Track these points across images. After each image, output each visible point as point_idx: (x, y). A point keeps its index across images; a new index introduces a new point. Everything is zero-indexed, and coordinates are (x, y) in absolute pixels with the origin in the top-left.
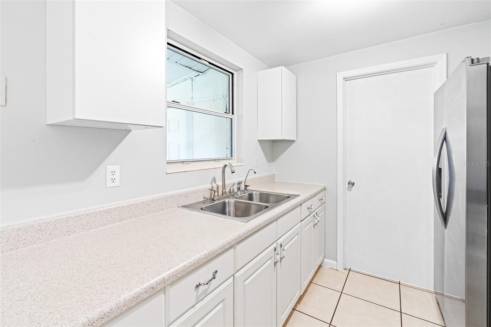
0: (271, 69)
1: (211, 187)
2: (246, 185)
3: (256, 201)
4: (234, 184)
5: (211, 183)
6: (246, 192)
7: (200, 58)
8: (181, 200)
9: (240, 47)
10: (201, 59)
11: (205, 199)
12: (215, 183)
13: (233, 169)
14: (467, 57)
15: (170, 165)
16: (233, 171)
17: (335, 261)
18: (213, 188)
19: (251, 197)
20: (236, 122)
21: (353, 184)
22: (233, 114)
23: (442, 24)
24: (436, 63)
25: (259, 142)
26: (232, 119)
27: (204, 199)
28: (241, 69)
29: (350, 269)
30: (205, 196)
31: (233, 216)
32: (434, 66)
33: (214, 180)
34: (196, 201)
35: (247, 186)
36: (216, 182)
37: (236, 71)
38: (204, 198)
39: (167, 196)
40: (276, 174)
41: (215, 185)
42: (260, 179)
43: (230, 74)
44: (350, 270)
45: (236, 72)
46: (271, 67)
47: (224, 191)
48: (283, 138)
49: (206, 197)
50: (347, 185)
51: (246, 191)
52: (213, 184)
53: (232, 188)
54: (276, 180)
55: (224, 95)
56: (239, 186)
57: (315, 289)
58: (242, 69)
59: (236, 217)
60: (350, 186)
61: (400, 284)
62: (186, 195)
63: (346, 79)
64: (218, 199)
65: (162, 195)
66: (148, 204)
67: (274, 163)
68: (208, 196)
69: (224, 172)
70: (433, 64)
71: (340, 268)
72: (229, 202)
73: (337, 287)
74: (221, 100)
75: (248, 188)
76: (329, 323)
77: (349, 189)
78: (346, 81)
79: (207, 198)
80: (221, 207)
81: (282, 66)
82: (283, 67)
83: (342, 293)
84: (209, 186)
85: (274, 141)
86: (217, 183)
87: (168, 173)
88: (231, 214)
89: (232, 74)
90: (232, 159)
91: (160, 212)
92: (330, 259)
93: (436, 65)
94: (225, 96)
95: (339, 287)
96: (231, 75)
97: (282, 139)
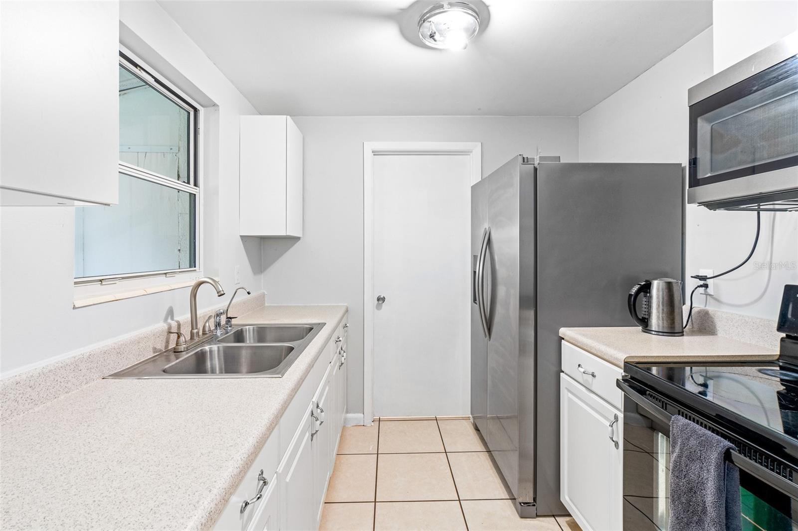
0: (261, 116)
1: (167, 328)
2: (228, 316)
3: (250, 343)
4: (210, 317)
5: (166, 320)
6: (230, 328)
7: (136, 65)
8: (108, 362)
9: (215, 64)
10: (139, 68)
11: (157, 352)
12: (172, 319)
13: (221, 290)
14: (520, 155)
15: (81, 288)
16: (222, 292)
17: (361, 413)
18: (170, 328)
19: (239, 336)
20: (202, 201)
21: (383, 299)
22: (196, 184)
23: (479, 109)
24: (471, 152)
25: (242, 240)
26: (195, 195)
27: (154, 352)
28: (215, 105)
29: (380, 419)
30: (155, 346)
31: (221, 372)
32: (469, 155)
33: (171, 313)
34: (138, 359)
35: (231, 318)
36: (175, 317)
37: (202, 106)
38: (155, 350)
39: (77, 358)
40: (266, 293)
41: (173, 322)
42: (244, 303)
43: (191, 109)
44: (379, 421)
45: (202, 108)
46: (261, 114)
47: (195, 331)
48: (288, 234)
49: (158, 348)
50: (376, 302)
51: (230, 326)
52: (169, 321)
53: (207, 324)
54: (266, 304)
55: (171, 147)
56: (219, 320)
57: (342, 462)
58: (218, 106)
59: (225, 373)
60: (380, 302)
61: (436, 420)
62: (119, 351)
63: (376, 153)
64: (187, 349)
65: (66, 356)
66: (32, 383)
67: (262, 276)
68: (161, 346)
69: (194, 295)
70: (469, 152)
71: (368, 422)
72: (211, 351)
73: (371, 449)
74: (164, 155)
75: (234, 321)
76: (374, 501)
77: (379, 307)
78: (375, 156)
79: (161, 350)
80: (193, 362)
81: (287, 115)
82: (288, 117)
83: (378, 454)
84: (162, 326)
85: (263, 239)
86: (175, 319)
87: (77, 306)
88: (216, 370)
89: (195, 110)
90: (195, 270)
91: (62, 397)
92: (354, 413)
93: (471, 154)
94: (175, 150)
95: (372, 448)
96: (193, 110)
97: (287, 236)
